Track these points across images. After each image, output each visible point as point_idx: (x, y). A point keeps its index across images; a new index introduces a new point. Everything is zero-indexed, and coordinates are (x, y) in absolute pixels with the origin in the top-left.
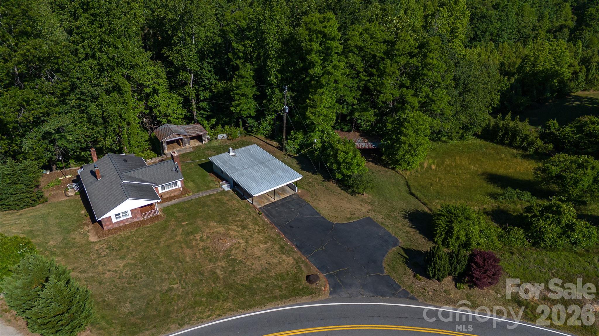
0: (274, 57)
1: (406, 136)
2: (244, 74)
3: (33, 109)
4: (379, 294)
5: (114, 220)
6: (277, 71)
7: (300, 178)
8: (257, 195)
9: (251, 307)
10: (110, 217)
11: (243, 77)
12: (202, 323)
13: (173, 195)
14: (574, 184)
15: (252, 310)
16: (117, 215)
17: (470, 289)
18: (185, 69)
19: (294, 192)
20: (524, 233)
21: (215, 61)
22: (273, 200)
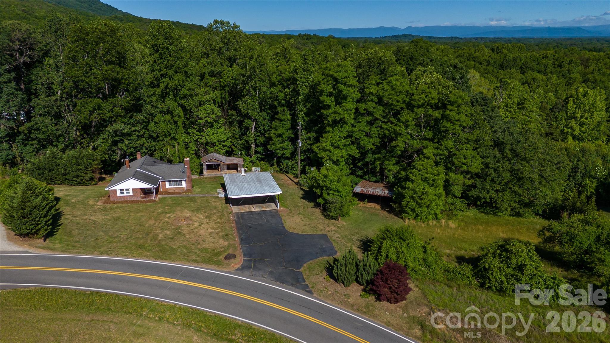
0: (303, 101)
1: (413, 181)
2: (282, 118)
3: (102, 114)
4: (280, 280)
5: (119, 194)
6: (304, 113)
7: (279, 193)
8: (233, 197)
9: (162, 259)
10: (115, 190)
11: (282, 121)
12: (118, 257)
13: (176, 191)
14: (570, 240)
15: (161, 261)
16: (122, 190)
17: (376, 301)
18: (250, 118)
19: (276, 208)
20: (472, 270)
21: (272, 112)
22: (253, 210)
